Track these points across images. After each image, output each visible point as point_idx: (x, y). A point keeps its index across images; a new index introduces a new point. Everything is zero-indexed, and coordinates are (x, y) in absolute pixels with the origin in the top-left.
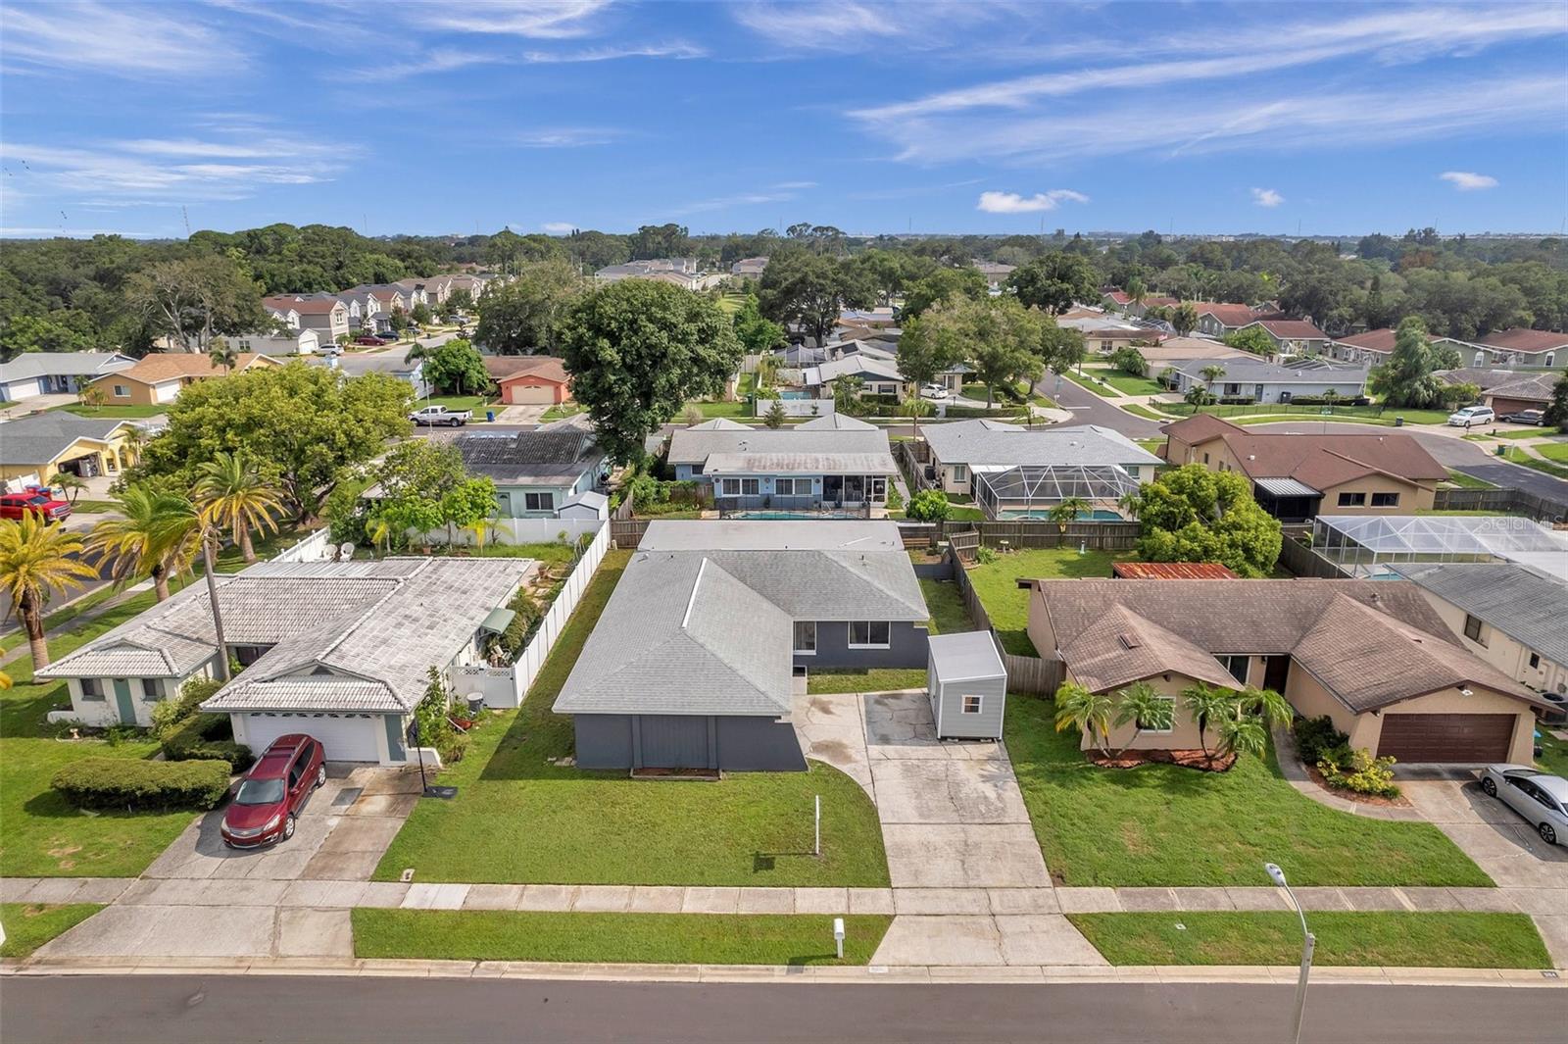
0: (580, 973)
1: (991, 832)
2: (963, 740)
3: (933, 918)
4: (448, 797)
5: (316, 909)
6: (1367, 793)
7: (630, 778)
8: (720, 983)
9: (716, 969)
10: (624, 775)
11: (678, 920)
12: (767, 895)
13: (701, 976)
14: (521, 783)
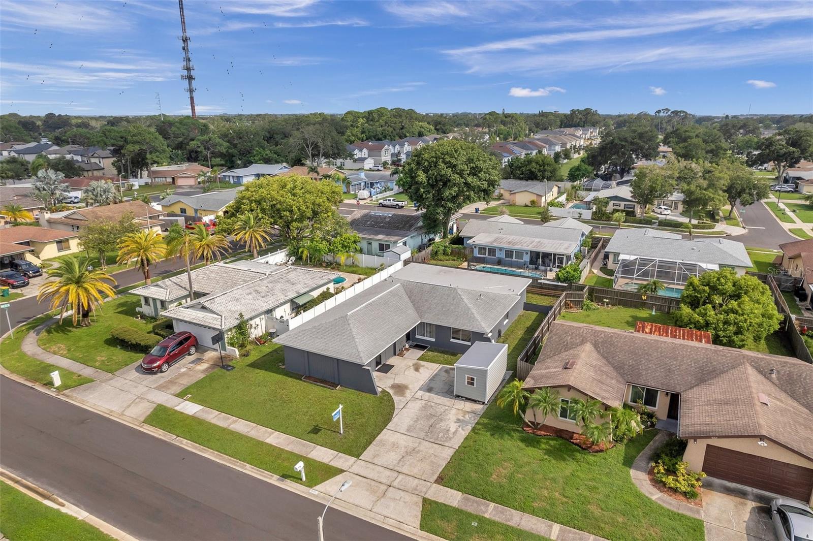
0: (205, 453)
1: (433, 447)
2: (468, 399)
3: (361, 478)
4: (228, 370)
5: (148, 401)
6: (675, 490)
7: (301, 380)
8: (249, 475)
9: (253, 468)
10: (298, 377)
11: (260, 444)
12: (304, 445)
13: (246, 469)
14: (259, 371)
